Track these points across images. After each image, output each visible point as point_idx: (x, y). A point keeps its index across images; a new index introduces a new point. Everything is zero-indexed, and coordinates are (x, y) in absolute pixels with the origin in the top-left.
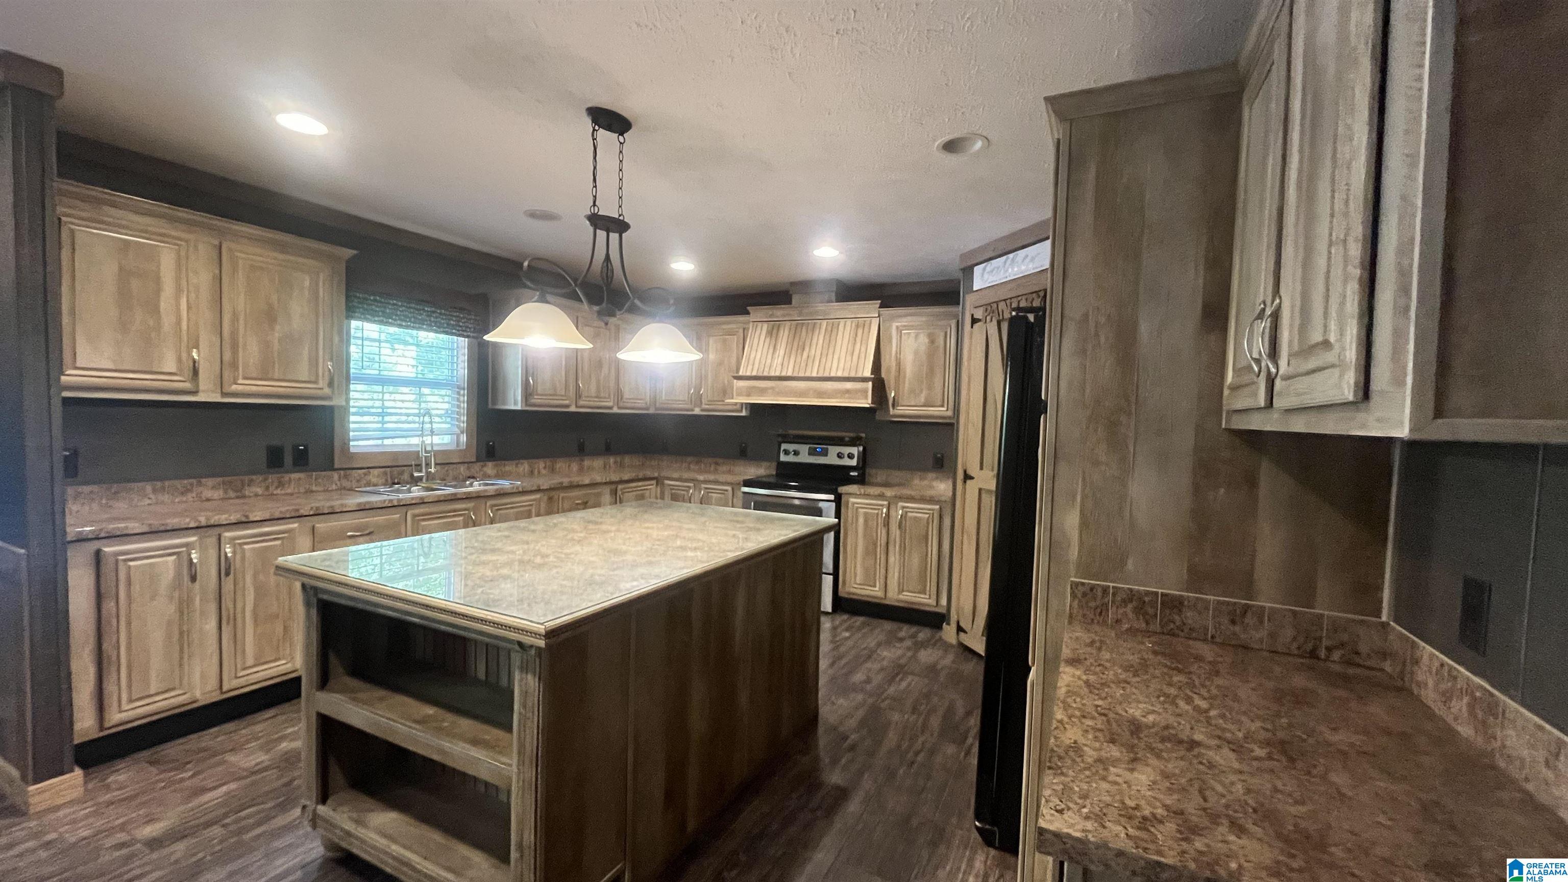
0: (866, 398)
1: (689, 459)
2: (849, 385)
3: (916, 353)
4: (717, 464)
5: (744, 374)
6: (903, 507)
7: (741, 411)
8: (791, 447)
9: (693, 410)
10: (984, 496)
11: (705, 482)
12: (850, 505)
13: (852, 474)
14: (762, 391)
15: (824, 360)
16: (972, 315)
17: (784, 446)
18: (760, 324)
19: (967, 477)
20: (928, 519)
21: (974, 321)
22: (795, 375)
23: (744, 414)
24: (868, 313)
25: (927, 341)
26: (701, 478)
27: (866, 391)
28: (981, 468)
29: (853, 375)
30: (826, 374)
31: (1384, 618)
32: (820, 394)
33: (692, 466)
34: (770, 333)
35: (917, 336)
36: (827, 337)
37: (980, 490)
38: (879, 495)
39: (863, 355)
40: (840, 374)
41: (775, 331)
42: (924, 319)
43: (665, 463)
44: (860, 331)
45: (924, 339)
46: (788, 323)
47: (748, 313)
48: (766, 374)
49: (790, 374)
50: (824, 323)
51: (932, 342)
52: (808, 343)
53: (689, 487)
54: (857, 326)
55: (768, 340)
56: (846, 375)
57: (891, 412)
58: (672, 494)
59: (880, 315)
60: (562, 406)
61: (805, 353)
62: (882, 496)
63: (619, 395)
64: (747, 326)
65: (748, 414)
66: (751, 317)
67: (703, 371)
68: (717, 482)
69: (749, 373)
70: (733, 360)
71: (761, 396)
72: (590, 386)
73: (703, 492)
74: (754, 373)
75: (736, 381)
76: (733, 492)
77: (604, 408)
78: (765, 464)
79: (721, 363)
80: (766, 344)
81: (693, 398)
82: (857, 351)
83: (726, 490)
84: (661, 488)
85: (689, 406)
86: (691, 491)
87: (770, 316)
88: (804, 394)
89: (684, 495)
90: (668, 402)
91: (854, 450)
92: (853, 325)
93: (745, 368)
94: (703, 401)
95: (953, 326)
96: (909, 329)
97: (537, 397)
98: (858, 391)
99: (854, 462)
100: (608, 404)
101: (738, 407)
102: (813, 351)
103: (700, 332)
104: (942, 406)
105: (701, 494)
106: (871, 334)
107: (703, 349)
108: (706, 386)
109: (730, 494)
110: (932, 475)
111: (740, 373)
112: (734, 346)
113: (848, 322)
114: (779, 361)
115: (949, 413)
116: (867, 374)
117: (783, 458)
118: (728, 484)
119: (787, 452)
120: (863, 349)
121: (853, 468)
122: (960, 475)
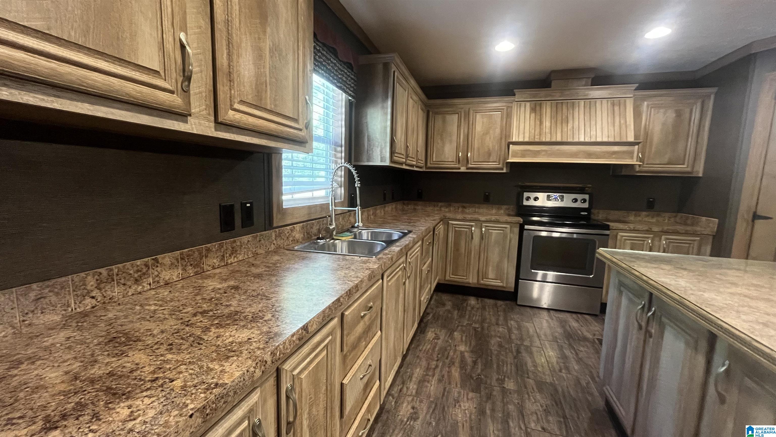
0: (632, 158)
1: (440, 204)
2: (616, 148)
3: (664, 124)
4: (464, 207)
5: (517, 140)
6: (667, 239)
7: (502, 169)
8: (533, 195)
9: (459, 169)
11: (486, 221)
12: (619, 237)
14: (536, 154)
15: (588, 129)
17: (526, 195)
18: (523, 103)
19: (757, 217)
20: (689, 247)
23: (504, 171)
24: (624, 94)
25: (675, 115)
26: (483, 219)
27: (632, 152)
29: (617, 140)
30: (593, 140)
32: (589, 155)
33: (443, 209)
34: (533, 110)
35: (665, 113)
39: (624, 127)
40: (605, 140)
41: (538, 108)
42: (671, 99)
43: (419, 207)
44: (616, 108)
45: (671, 115)
46: (549, 103)
47: (514, 95)
48: (537, 140)
49: (559, 139)
50: (582, 102)
51: (679, 116)
52: (570, 118)
53: (472, 226)
54: (613, 105)
55: (533, 115)
56: (611, 140)
57: (637, 169)
58: (456, 231)
59: (634, 95)
60: (401, 164)
61: (569, 124)
62: (649, 231)
63: (417, 156)
64: (510, 105)
65: (508, 171)
66: (517, 98)
67: (470, 139)
68: (497, 222)
69: (521, 140)
70: (498, 131)
71: (535, 157)
72: (410, 148)
73: (483, 229)
74: (527, 140)
75: (511, 146)
76: (511, 229)
77: (412, 166)
78: (504, 207)
79: (487, 133)
80: (531, 118)
81: (461, 159)
82: (617, 123)
83: (506, 228)
84: (446, 226)
85: (457, 166)
86: (473, 229)
87: (534, 97)
88: (575, 155)
89: (466, 231)
90: (438, 163)
91: (587, 197)
92: (609, 104)
93: (517, 136)
94: (470, 162)
95: (699, 105)
96: (658, 107)
97: (396, 155)
98: (624, 152)
99: (586, 205)
100: (414, 163)
101: (500, 166)
102: (576, 123)
103: (467, 110)
104: (683, 164)
105: (482, 231)
106: (627, 110)
107: (471, 122)
108: (473, 150)
109: (508, 230)
110: (644, 213)
111: (515, 139)
112: (499, 120)
113: (605, 101)
114: (547, 130)
115: (689, 169)
116: (631, 139)
117: (525, 203)
118: (507, 223)
119: (528, 198)
120: (622, 121)
121: (583, 210)
122: (744, 216)
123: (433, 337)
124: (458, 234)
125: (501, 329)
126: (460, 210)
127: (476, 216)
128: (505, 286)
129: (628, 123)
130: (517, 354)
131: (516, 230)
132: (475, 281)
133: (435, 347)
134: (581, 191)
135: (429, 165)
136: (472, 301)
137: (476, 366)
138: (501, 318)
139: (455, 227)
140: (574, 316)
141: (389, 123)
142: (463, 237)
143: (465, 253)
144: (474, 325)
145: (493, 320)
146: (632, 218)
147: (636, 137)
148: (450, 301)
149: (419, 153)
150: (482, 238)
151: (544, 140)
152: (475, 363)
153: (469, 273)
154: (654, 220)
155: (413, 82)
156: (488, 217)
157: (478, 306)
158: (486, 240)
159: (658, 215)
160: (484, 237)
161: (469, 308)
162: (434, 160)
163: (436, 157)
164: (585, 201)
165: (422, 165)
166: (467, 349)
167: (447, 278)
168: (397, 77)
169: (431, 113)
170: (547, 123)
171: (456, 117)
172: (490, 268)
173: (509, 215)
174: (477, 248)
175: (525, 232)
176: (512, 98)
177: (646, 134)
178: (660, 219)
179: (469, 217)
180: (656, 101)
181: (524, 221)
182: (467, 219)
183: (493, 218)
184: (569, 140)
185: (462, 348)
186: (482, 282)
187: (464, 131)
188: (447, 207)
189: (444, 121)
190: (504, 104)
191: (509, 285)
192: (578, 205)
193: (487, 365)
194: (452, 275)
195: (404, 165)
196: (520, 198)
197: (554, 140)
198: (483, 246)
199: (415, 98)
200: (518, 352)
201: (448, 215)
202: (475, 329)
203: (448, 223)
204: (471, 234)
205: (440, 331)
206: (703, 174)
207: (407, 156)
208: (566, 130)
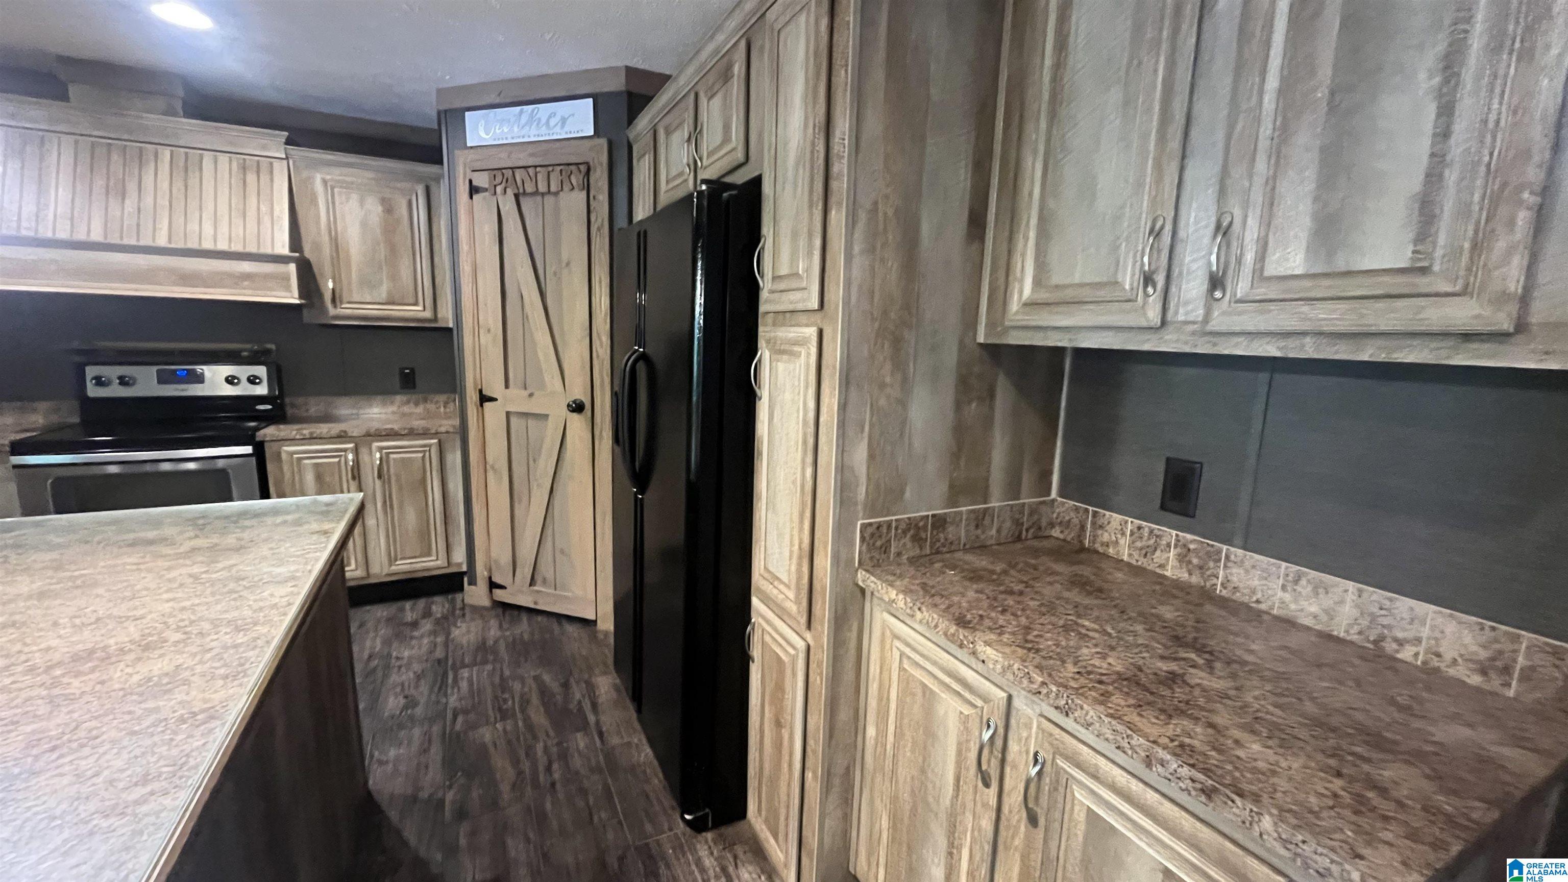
0: (288, 288)
2: (246, 267)
3: (364, 224)
6: (380, 449)
8: (112, 372)
10: (514, 420)
12: (284, 456)
13: (261, 407)
15: (179, 218)
16: (471, 181)
17: (91, 371)
19: (484, 399)
20: (424, 457)
21: (474, 190)
22: (115, 240)
24: (264, 148)
25: (380, 209)
27: (287, 278)
28: (507, 387)
29: (252, 248)
30: (192, 244)
31: (1054, 494)
32: (186, 279)
35: (363, 202)
36: (178, 176)
37: (508, 414)
38: (339, 437)
40: (223, 246)
41: (31, 149)
42: (370, 175)
44: (251, 178)
45: (375, 208)
50: (166, 153)
51: (389, 210)
52: (132, 186)
54: (244, 169)
56: (237, 247)
57: (332, 312)
59: (287, 156)
61: (127, 202)
82: (252, 211)
88: (143, 276)
91: (261, 371)
92: (235, 165)
95: (421, 193)
96: (348, 188)
98: (267, 277)
99: (264, 390)
102: (148, 200)
104: (413, 304)
113: (223, 159)
114: (63, 210)
115: (428, 314)
116: (281, 248)
117: (97, 392)
120: (263, 208)
121: (261, 399)
122: (472, 397)
129: (276, 213)
134: (235, 358)
146: (377, 410)
147: (294, 245)
151: (50, 235)
154: (420, 410)
159: (425, 400)
164: (257, 380)
170: (57, 192)
177: (334, 239)
180: (334, 174)
184: (125, 241)
192: (242, 390)
196: (74, 379)
197: (80, 237)
208: (118, 213)
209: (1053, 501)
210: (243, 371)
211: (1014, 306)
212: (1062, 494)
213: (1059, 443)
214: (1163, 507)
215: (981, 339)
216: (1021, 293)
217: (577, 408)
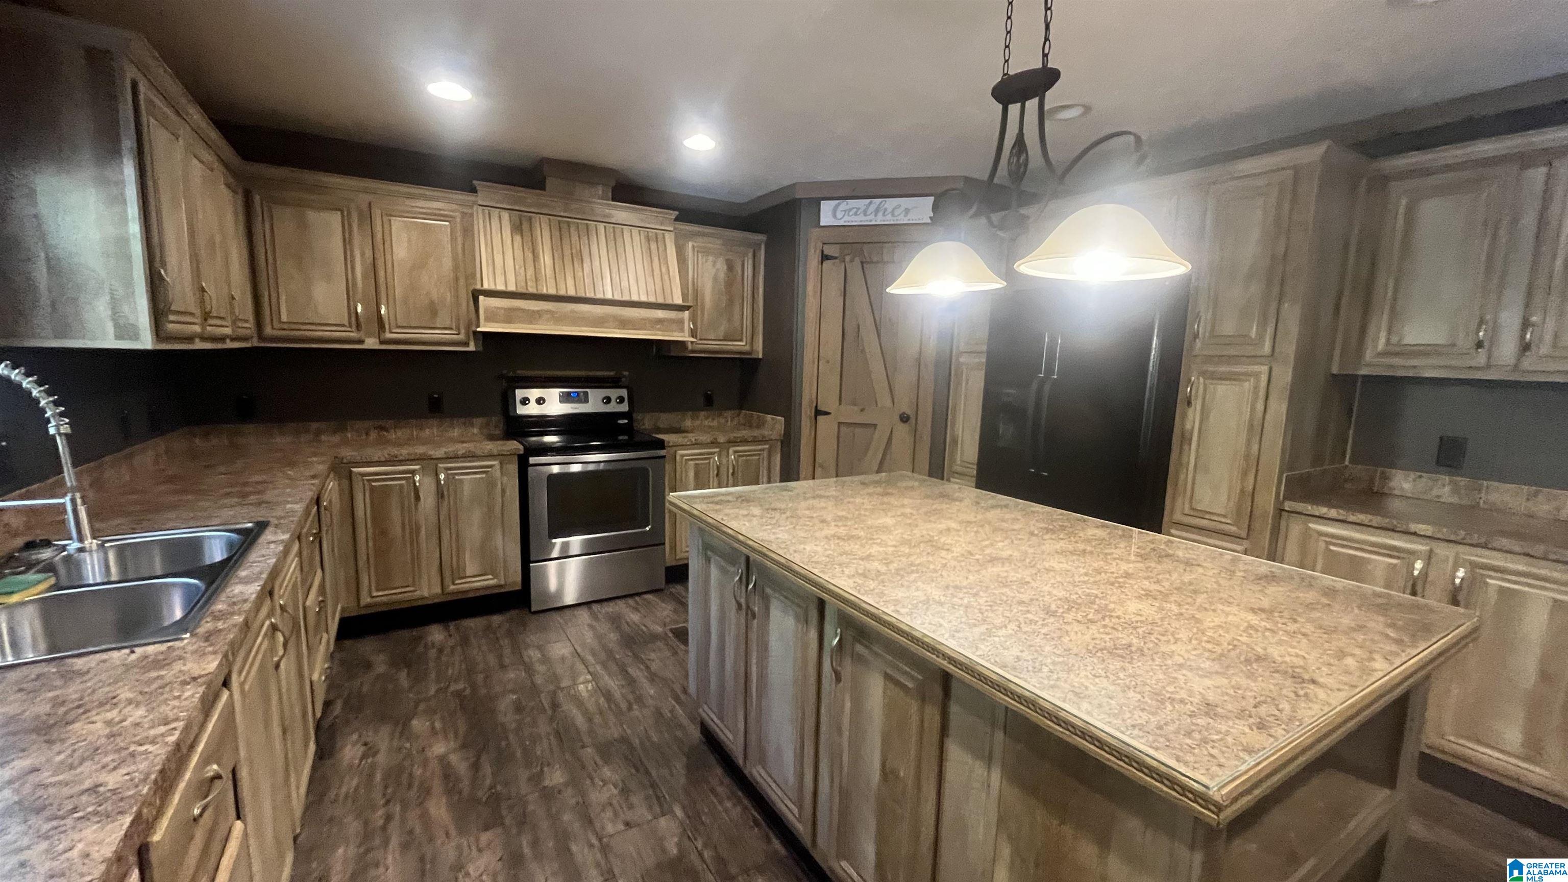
0: (682, 330)
1: (314, 426)
2: (660, 314)
3: (715, 279)
4: (382, 428)
5: (492, 287)
6: (735, 452)
7: (466, 344)
8: (534, 393)
9: (361, 342)
10: (843, 428)
11: (448, 458)
12: (678, 458)
13: (620, 422)
14: (533, 316)
15: (616, 278)
16: (822, 251)
17: (520, 393)
18: (495, 212)
19: (818, 412)
21: (825, 257)
22: (581, 294)
23: (472, 348)
24: (662, 224)
25: (725, 267)
26: (440, 453)
28: (840, 404)
29: (660, 300)
30: (626, 298)
31: (1347, 463)
32: (624, 323)
34: (517, 228)
35: (714, 263)
36: (612, 244)
37: (839, 424)
38: (712, 443)
39: (666, 277)
40: (644, 298)
41: (525, 226)
42: (719, 242)
44: (653, 246)
45: (721, 266)
46: (544, 219)
47: (474, 190)
48: (532, 290)
49: (571, 292)
50: (601, 227)
51: (730, 267)
52: (585, 252)
53: (413, 472)
54: (648, 239)
55: (518, 238)
56: (652, 299)
57: (690, 347)
58: (373, 489)
59: (675, 229)
60: (190, 339)
61: (585, 265)
62: (714, 443)
63: (233, 313)
64: (470, 211)
65: (480, 349)
66: (481, 198)
67: (381, 274)
68: (471, 456)
69: (500, 287)
70: (447, 263)
71: (531, 323)
72: (211, 291)
73: (442, 476)
74: (512, 288)
75: (481, 298)
76: (501, 468)
77: (222, 339)
78: (478, 421)
79: (419, 265)
80: (516, 244)
81: (361, 320)
82: (657, 272)
83: (490, 467)
84: (345, 482)
85: (354, 335)
86: (417, 478)
87: (515, 203)
88: (600, 322)
89: (401, 486)
90: (293, 326)
91: (624, 393)
92: (642, 237)
93: (491, 279)
94: (387, 326)
95: (750, 255)
96: (706, 252)
97: (172, 318)
98: (671, 321)
99: (625, 407)
100: (228, 331)
101: (462, 337)
102: (596, 263)
103: (365, 207)
104: (741, 340)
105: (438, 480)
106: (668, 251)
107: (379, 236)
108: (391, 298)
109: (498, 474)
110: (703, 413)
111: (486, 286)
112: (446, 239)
113: (635, 231)
114: (549, 272)
115: (747, 348)
116: (678, 300)
117: (521, 410)
118: (491, 456)
119: (525, 401)
120: (664, 270)
121: (621, 415)
122: (806, 412)
123: (360, 754)
124: (380, 496)
125: (512, 675)
126: (373, 435)
127: (420, 450)
128: (502, 582)
129: (671, 273)
130: (554, 711)
131: (513, 468)
132: (438, 590)
133: (371, 776)
134: (614, 383)
135: (268, 331)
136: (436, 634)
137: (481, 773)
138: (507, 651)
139: (368, 480)
140: (631, 601)
141: (135, 228)
142: (394, 502)
143: (403, 537)
144: (454, 687)
145: (492, 660)
146: (688, 423)
147: (685, 296)
148: (380, 651)
149: (236, 303)
150: (440, 494)
151: (545, 291)
152: (476, 767)
153: (420, 577)
154: (715, 423)
155: (195, 114)
156: (451, 449)
157: (451, 642)
158: (452, 498)
159: (720, 415)
160: (446, 493)
161: (433, 653)
162: (284, 318)
163: (289, 312)
164: (621, 400)
165: (248, 331)
166: (452, 744)
167: (366, 600)
168: (150, 102)
169: (257, 199)
170: (546, 259)
171: (335, 219)
172: (467, 556)
173: (491, 438)
174: (433, 519)
175: (530, 468)
176: (470, 198)
177: (696, 291)
178: (722, 421)
179: (404, 452)
180: (700, 242)
181: (526, 449)
182: (401, 458)
183: (461, 448)
184: (588, 295)
185: (439, 748)
186: (452, 587)
187: (363, 254)
188: (335, 432)
189: (303, 225)
190: (455, 207)
191: (510, 580)
192: (613, 407)
193: (503, 760)
194: (378, 590)
195: (197, 340)
196: (508, 401)
197: (562, 292)
198: (444, 511)
199: (208, 157)
200: (555, 706)
201: (347, 453)
202: (458, 694)
203: (351, 471)
204: (412, 488)
205: (376, 732)
206: (764, 354)
207: (206, 316)
208: (581, 274)
209: (1347, 466)
210: (614, 393)
211: (1368, 355)
212: (1350, 462)
213: (1351, 432)
214: (1439, 463)
215: (1335, 370)
216: (1376, 347)
217: (904, 419)
